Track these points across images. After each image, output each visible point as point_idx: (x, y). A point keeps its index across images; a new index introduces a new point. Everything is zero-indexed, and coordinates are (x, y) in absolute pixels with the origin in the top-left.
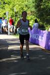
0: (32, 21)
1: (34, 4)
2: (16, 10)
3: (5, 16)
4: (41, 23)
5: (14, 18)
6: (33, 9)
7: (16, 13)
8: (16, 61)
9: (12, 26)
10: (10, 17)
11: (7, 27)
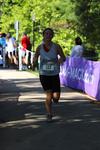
0: (70, 40)
1: (74, 6)
2: (35, 18)
3: (11, 31)
4: (89, 45)
5: (32, 34)
6: (72, 16)
7: (36, 24)
8: (35, 126)
9: (28, 52)
10: (22, 32)
11: (16, 53)
